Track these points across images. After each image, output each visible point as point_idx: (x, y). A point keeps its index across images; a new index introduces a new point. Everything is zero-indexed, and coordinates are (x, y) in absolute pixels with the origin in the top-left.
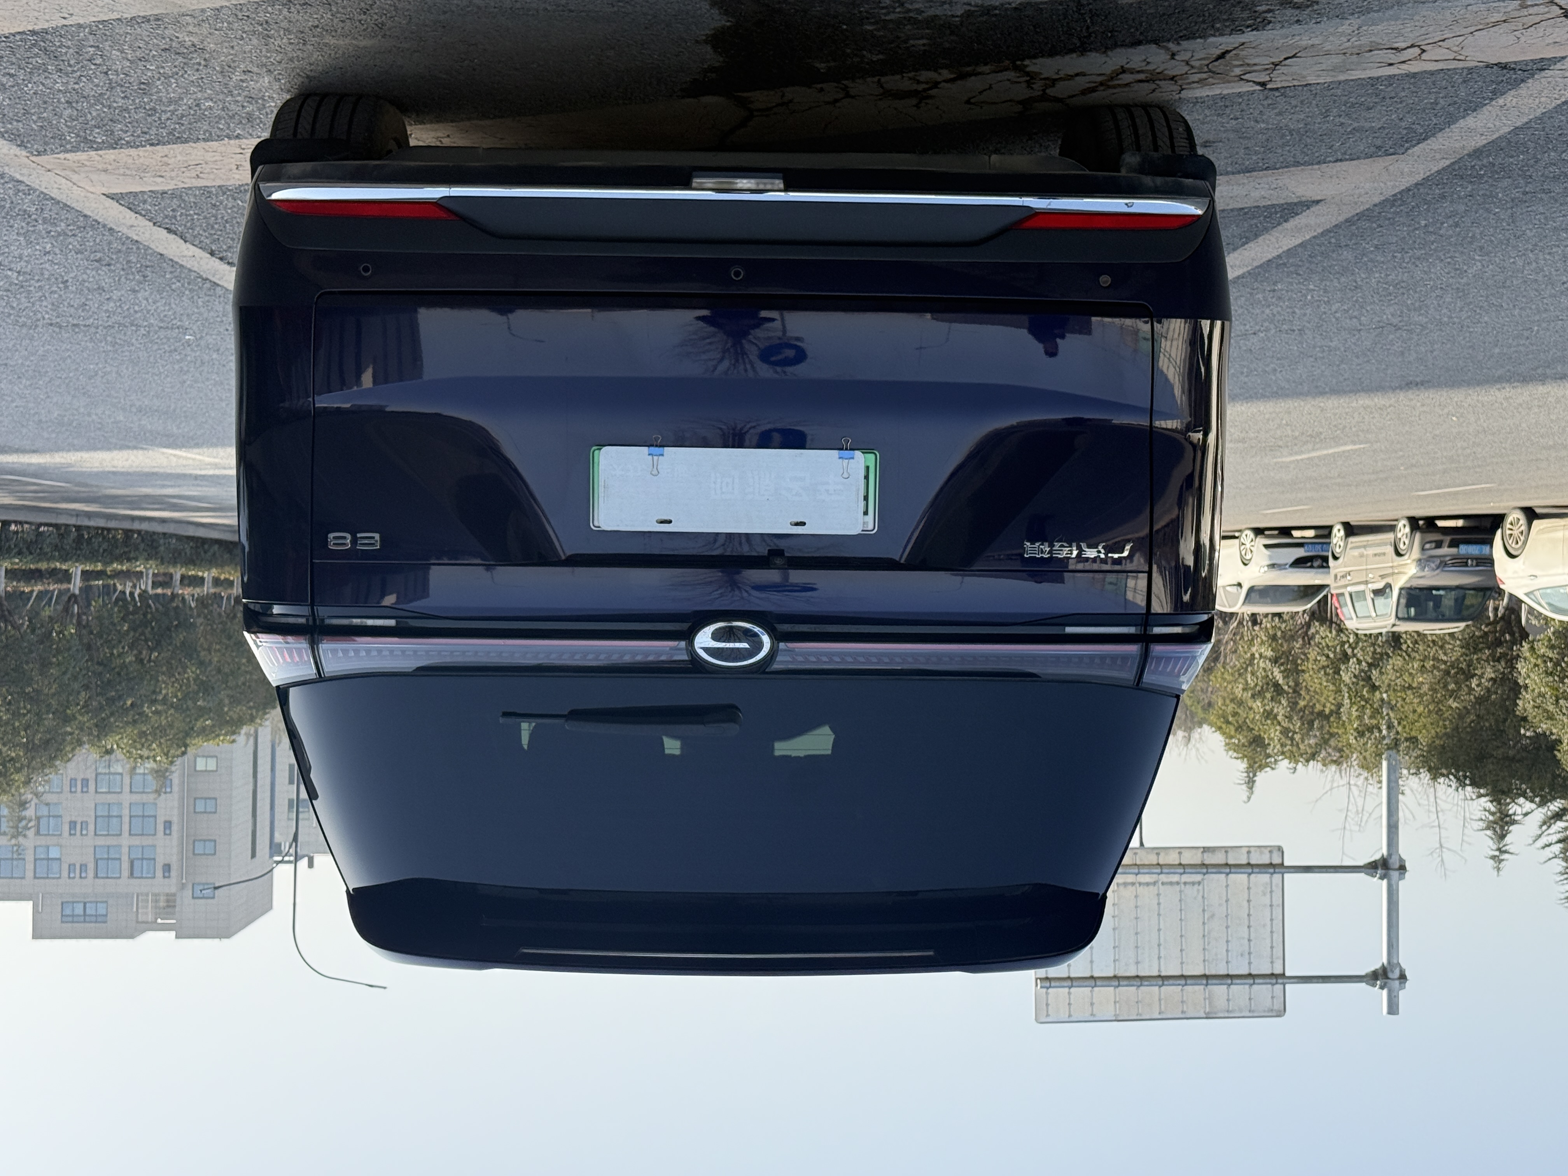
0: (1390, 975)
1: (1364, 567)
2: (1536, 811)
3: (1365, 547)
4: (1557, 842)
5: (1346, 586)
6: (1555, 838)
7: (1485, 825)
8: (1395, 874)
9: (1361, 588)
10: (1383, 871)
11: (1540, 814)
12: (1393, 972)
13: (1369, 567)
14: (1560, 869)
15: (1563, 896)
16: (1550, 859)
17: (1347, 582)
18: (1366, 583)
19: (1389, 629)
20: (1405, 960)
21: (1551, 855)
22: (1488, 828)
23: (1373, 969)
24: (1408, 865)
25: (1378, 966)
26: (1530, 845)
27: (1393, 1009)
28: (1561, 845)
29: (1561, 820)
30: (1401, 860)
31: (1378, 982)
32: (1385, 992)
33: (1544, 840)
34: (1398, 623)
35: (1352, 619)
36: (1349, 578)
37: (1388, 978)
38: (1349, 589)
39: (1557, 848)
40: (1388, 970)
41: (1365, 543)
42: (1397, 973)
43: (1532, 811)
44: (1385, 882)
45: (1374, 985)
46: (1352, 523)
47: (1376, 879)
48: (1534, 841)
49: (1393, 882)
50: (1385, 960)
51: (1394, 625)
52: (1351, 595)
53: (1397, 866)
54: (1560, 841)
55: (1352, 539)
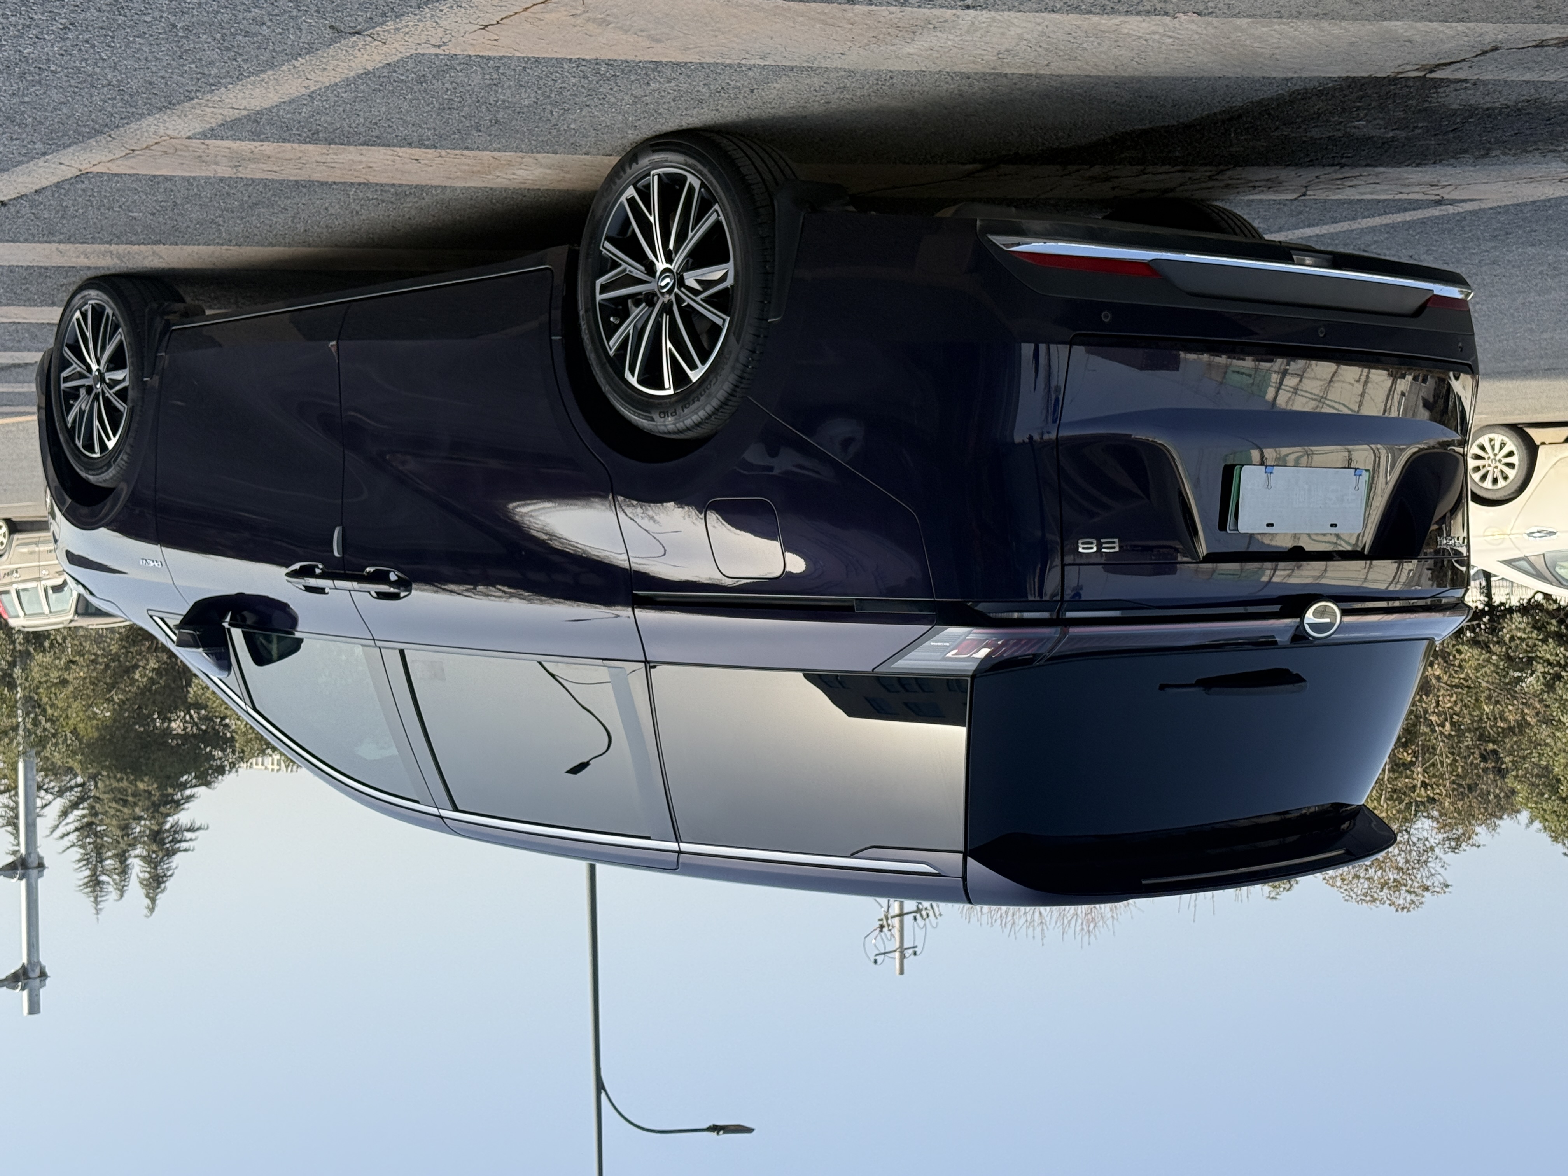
0: (32, 975)
1: (37, 564)
2: (54, 802)
3: (37, 544)
4: (75, 831)
5: (11, 584)
6: (72, 827)
7: (5, 822)
8: (34, 873)
9: (33, 584)
10: (23, 871)
11: (59, 804)
12: (33, 971)
13: (42, 563)
14: (78, 857)
15: (81, 883)
16: (68, 848)
17: (14, 580)
18: (39, 579)
19: (66, 624)
20: (45, 958)
21: (69, 844)
22: (8, 824)
23: (13, 971)
24: (46, 863)
25: (17, 967)
26: (48, 836)
27: (34, 1008)
28: (77, 833)
29: (78, 809)
30: (41, 859)
31: (20, 984)
32: (25, 993)
33: (62, 830)
34: (76, 618)
35: (18, 616)
36: (15, 575)
37: (29, 978)
38: (15, 586)
39: (73, 837)
40: (29, 968)
41: (37, 540)
42: (37, 972)
43: (50, 803)
44: (23, 883)
45: (14, 988)
46: (14, 520)
47: (15, 880)
48: (52, 832)
49: (33, 881)
50: (25, 960)
51: (71, 621)
52: (18, 593)
53: (36, 864)
54: (77, 830)
55: (16, 536)
